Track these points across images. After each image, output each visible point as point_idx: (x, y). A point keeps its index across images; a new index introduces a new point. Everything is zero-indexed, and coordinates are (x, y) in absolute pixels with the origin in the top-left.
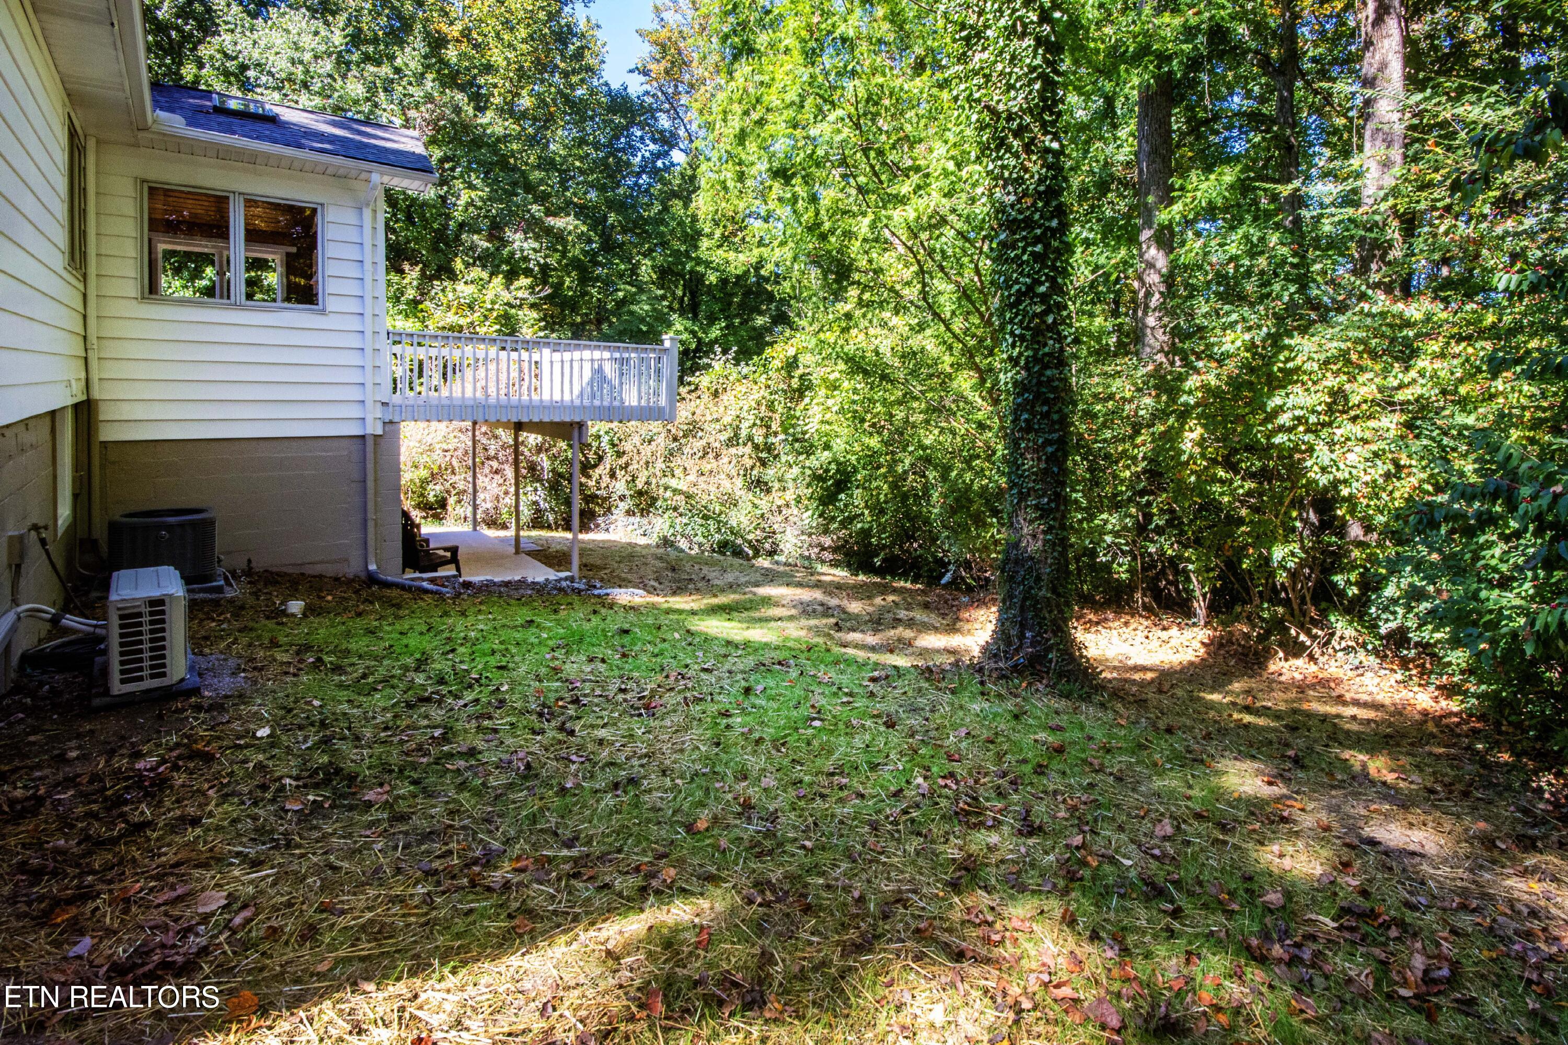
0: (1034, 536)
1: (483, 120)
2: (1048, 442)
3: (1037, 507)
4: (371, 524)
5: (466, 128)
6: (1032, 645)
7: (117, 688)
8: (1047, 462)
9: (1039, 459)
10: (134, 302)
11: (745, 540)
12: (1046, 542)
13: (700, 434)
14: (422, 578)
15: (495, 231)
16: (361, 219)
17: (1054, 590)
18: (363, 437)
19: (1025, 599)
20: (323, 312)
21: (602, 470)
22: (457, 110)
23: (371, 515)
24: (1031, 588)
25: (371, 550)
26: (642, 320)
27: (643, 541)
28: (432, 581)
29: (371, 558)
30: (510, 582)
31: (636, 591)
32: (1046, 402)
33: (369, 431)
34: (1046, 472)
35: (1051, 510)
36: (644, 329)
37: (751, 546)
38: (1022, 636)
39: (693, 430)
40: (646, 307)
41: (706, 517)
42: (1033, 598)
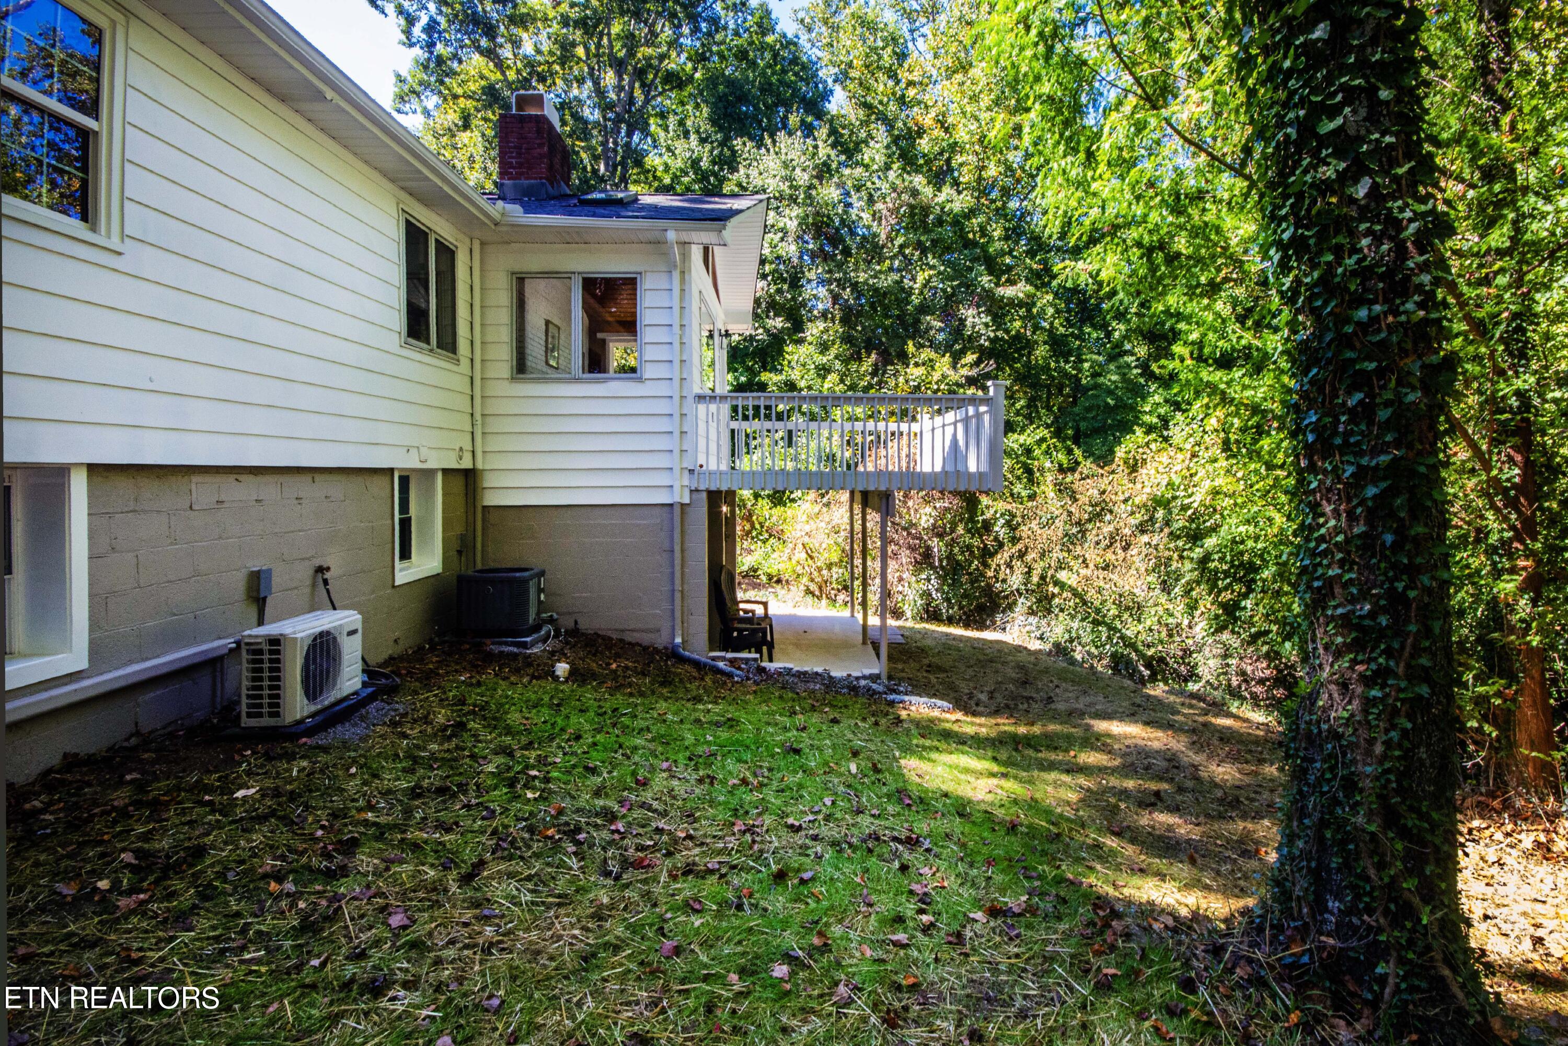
0: (1344, 686)
1: (942, 198)
2: (1363, 476)
3: (1345, 623)
4: (678, 596)
5: (926, 210)
6: (1341, 931)
7: (246, 722)
8: (1370, 522)
9: (1351, 515)
10: (506, 383)
11: (1141, 655)
12: (1368, 703)
13: (1108, 517)
14: (722, 659)
15: (948, 312)
16: (671, 283)
17: (1390, 818)
18: (671, 505)
19: (1323, 824)
20: (640, 380)
21: (1001, 558)
22: (915, 193)
23: (678, 587)
24: (1336, 802)
25: (678, 621)
26: (1110, 392)
27: (1035, 645)
28: (732, 662)
29: (679, 632)
30: (805, 673)
31: (939, 703)
32: (1361, 381)
33: (677, 499)
34: (1368, 543)
35: (1382, 633)
36: (1111, 402)
37: (1148, 666)
38: (1319, 906)
39: (1100, 511)
40: (1114, 378)
41: (1096, 623)
42: (1341, 825)
